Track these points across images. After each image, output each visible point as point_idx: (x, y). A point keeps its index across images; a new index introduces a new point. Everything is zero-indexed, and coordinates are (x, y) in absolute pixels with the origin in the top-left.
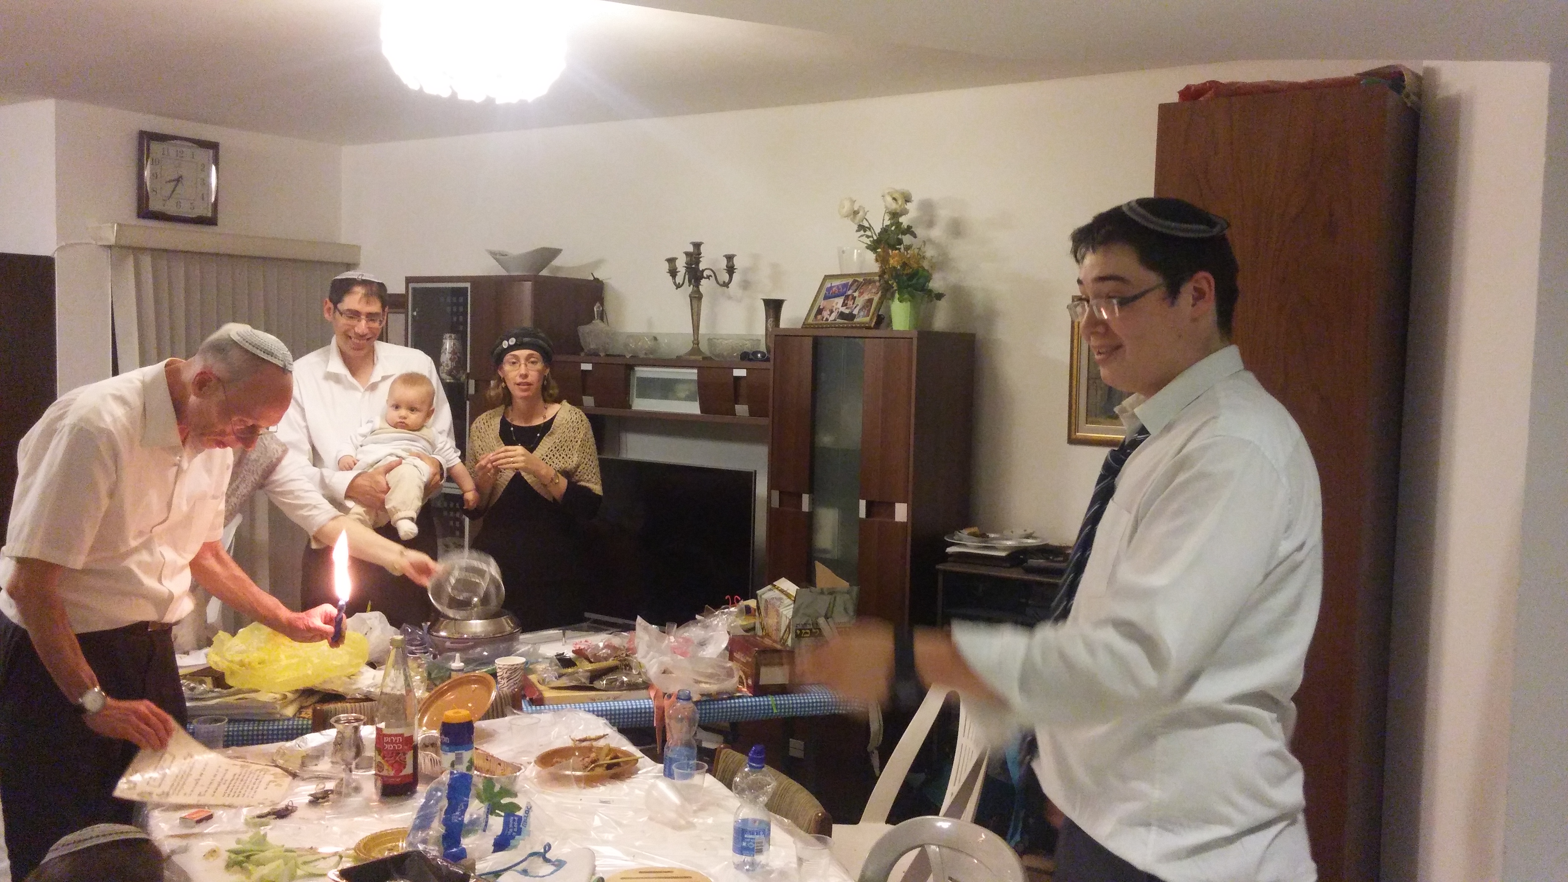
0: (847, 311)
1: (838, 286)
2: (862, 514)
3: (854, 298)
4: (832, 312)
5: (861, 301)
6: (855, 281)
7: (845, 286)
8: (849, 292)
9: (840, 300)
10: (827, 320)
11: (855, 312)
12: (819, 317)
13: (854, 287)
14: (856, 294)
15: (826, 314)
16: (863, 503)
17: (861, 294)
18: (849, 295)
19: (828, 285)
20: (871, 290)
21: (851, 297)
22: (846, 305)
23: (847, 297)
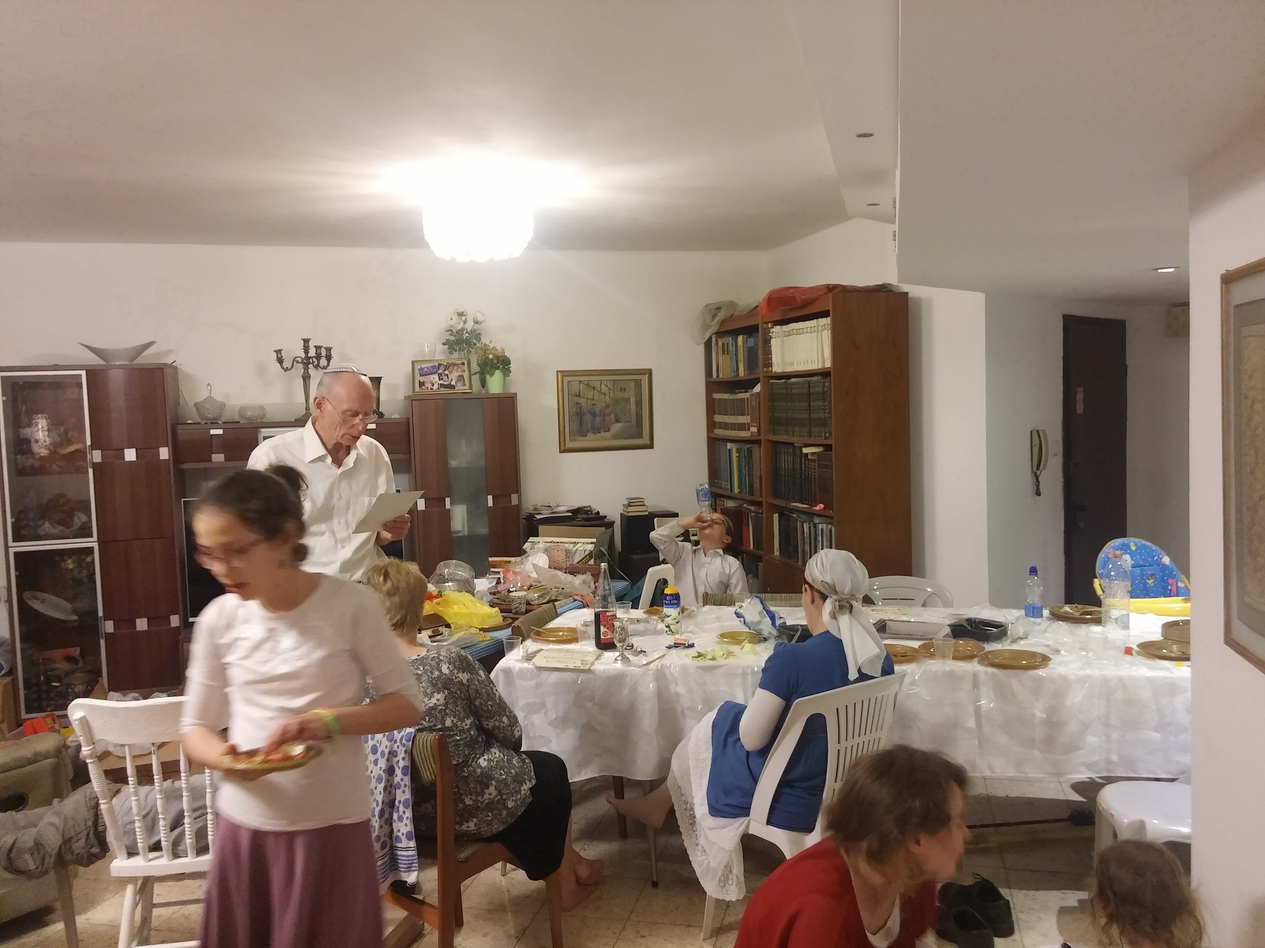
0: (446, 383)
1: (428, 368)
2: (490, 504)
3: (447, 375)
4: (433, 385)
5: (454, 376)
6: (440, 365)
7: (433, 367)
8: (440, 371)
9: (436, 377)
10: (431, 389)
11: (453, 383)
12: (424, 387)
13: (442, 368)
14: (447, 372)
15: (429, 385)
16: (490, 498)
17: (451, 372)
18: (441, 374)
19: (417, 367)
20: (457, 369)
21: (443, 374)
22: (442, 379)
23: (440, 376)
